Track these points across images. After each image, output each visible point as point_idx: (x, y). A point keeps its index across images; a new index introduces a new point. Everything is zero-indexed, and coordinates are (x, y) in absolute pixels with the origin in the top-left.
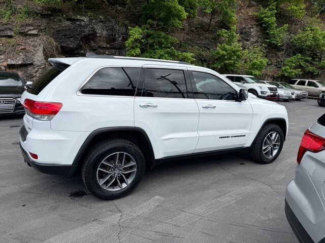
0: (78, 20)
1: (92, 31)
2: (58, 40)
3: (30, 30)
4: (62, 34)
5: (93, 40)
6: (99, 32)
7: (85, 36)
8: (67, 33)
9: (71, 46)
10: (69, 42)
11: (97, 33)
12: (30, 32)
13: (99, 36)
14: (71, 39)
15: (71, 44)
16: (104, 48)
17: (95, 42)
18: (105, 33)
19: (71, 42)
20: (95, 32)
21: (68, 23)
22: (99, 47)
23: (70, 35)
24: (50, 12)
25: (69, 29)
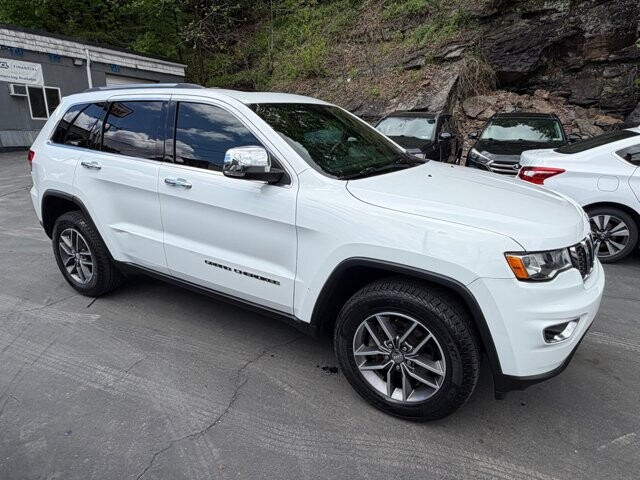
0: (544, 12)
1: (573, 28)
2: (497, 61)
3: (451, 51)
4: (505, 50)
5: (574, 49)
6: (591, 27)
7: (555, 44)
8: (516, 44)
9: (519, 69)
10: (518, 63)
11: (585, 32)
12: (449, 56)
13: (591, 38)
14: (523, 55)
15: (520, 66)
16: (599, 63)
17: (580, 53)
18: (606, 27)
19: (522, 60)
20: (580, 29)
21: (523, 23)
22: (590, 63)
23: (522, 47)
24: (496, 10)
25: (521, 36)
